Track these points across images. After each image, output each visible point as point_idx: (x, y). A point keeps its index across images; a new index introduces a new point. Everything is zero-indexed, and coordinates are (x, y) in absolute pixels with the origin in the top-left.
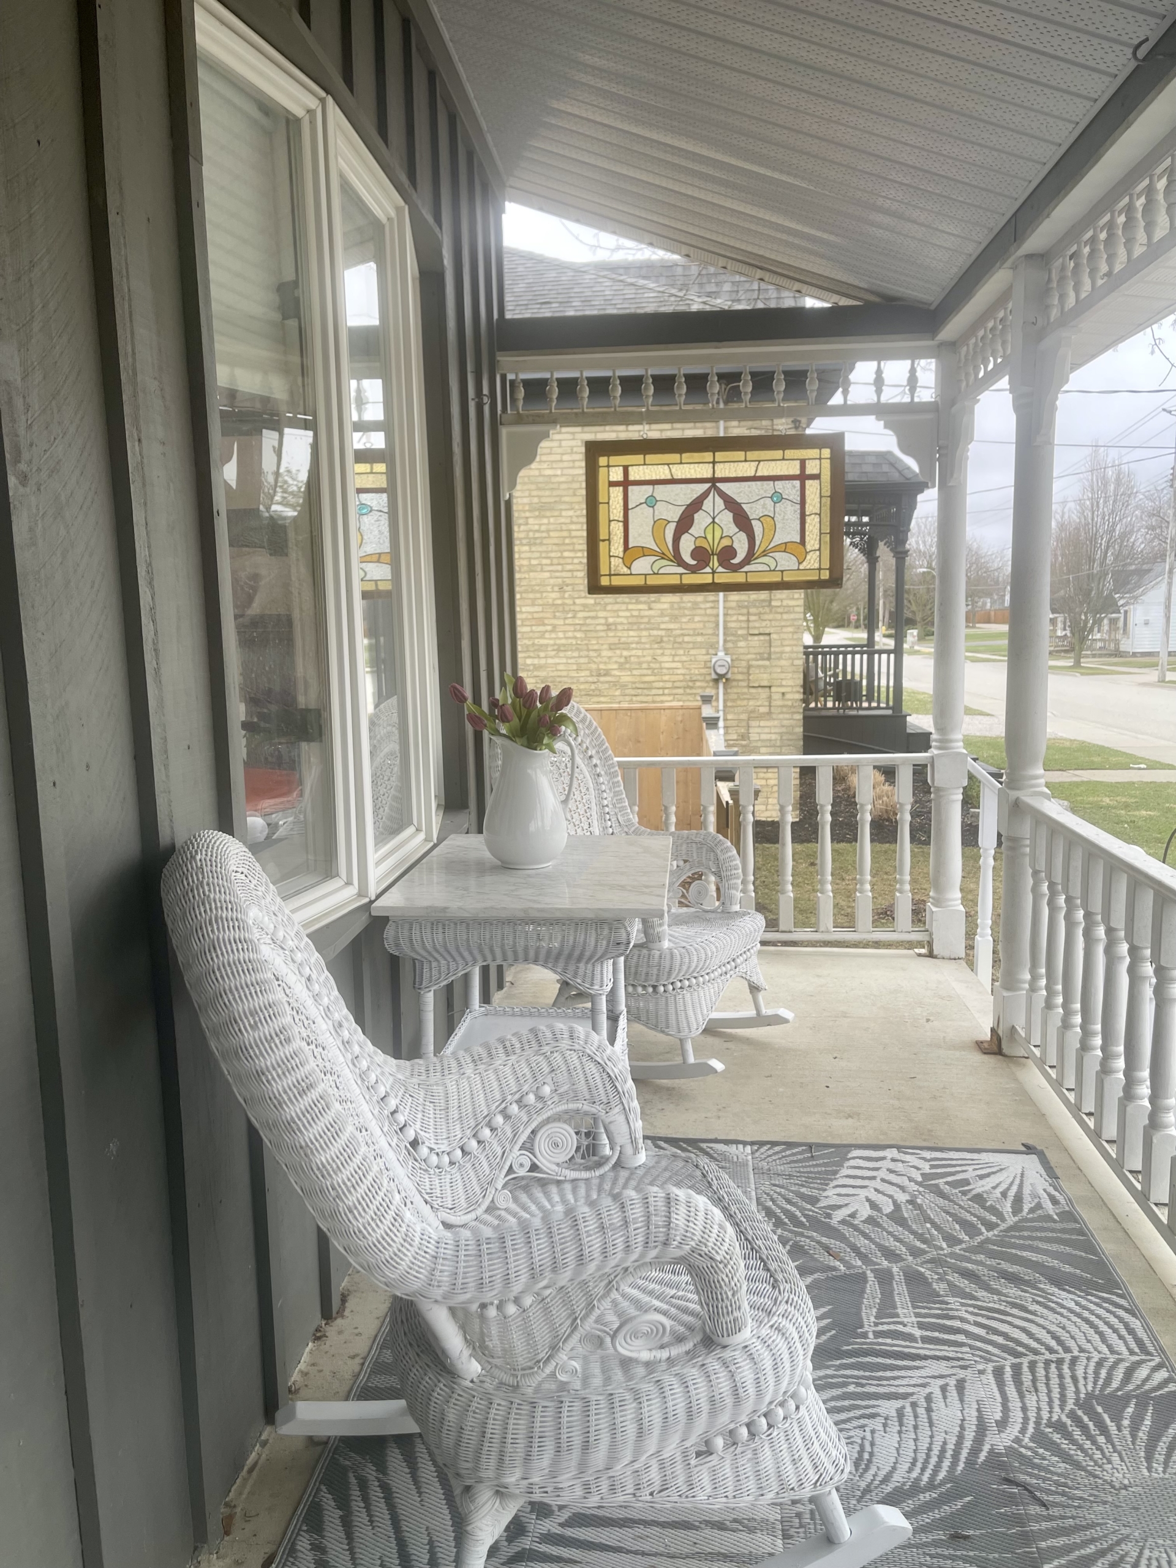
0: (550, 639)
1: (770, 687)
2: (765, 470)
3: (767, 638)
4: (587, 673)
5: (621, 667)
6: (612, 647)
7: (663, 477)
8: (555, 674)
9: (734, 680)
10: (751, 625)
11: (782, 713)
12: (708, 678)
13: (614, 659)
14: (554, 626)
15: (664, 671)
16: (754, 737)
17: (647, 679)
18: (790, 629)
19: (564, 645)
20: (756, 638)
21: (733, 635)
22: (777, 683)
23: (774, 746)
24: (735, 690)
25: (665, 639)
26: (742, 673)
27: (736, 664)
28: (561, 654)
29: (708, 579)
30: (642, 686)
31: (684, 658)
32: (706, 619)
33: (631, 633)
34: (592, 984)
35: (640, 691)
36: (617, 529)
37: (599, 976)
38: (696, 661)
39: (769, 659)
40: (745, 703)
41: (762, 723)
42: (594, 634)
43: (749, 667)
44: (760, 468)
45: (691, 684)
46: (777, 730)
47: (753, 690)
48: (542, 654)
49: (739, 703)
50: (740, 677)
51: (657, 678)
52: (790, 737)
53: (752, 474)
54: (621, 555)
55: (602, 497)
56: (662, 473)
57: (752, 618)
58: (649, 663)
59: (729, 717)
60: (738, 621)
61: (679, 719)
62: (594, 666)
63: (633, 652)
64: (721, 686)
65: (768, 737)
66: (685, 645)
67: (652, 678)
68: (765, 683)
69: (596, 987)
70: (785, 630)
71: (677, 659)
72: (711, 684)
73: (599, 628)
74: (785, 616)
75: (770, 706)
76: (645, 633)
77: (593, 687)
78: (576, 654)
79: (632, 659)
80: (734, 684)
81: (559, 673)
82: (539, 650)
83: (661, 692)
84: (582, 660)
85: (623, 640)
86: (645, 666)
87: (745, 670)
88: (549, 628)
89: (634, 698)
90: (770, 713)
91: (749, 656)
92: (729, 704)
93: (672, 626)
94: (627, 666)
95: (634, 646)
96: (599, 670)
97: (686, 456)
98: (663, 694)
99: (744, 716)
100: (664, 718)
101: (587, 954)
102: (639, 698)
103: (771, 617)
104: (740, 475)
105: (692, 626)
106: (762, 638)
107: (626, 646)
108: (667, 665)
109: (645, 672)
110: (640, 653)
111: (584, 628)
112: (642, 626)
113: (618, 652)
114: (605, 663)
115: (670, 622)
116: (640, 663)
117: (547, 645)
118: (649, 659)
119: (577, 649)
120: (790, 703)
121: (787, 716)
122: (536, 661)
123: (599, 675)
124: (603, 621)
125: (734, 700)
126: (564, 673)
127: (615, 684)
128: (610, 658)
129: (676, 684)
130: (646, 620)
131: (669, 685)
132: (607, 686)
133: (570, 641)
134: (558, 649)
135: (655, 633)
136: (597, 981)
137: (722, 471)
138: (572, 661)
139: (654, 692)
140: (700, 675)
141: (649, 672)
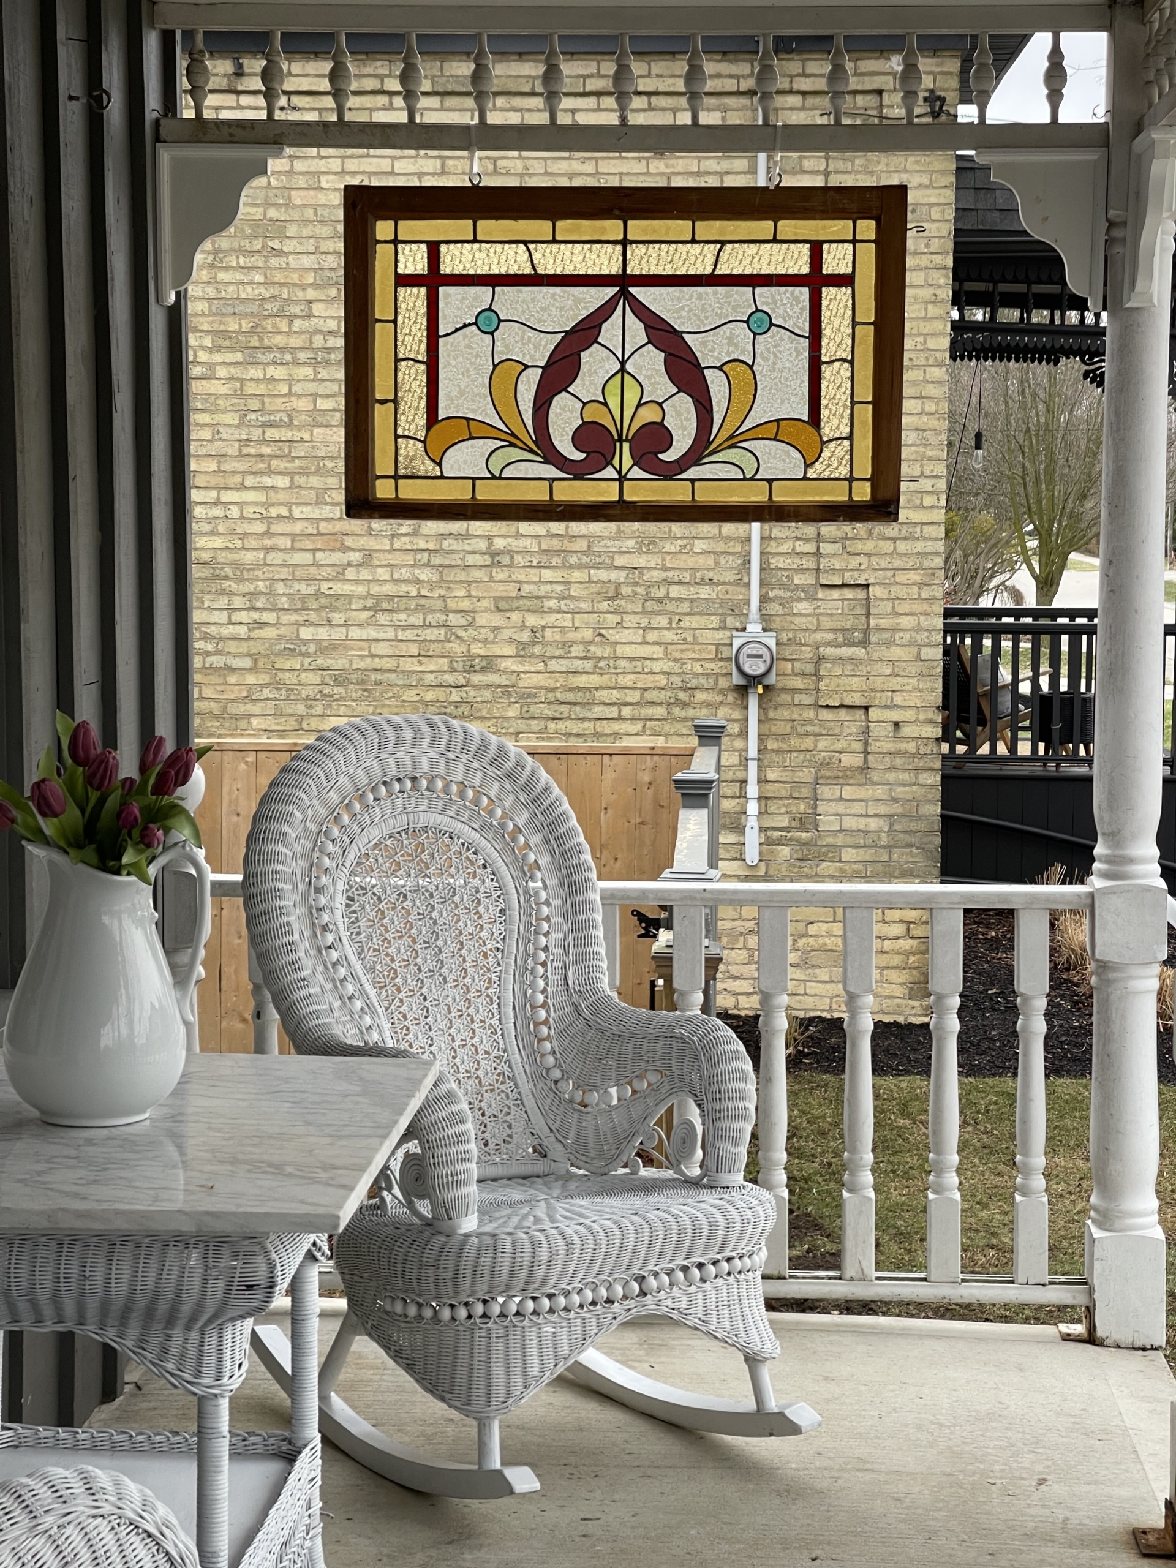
0: (357, 582)
1: (866, 708)
2: (735, 261)
3: (861, 594)
4: (444, 663)
5: (522, 651)
6: (501, 606)
7: (513, 270)
8: (368, 663)
9: (784, 690)
10: (824, 563)
11: (893, 768)
12: (723, 683)
13: (506, 634)
14: (368, 554)
15: (623, 663)
16: (827, 823)
17: (582, 681)
18: (915, 577)
19: (390, 598)
20: (836, 594)
21: (782, 586)
22: (884, 698)
23: (875, 846)
24: (786, 714)
25: (626, 590)
26: (802, 674)
27: (787, 652)
28: (383, 619)
29: (610, 493)
30: (570, 697)
31: (669, 636)
32: (721, 547)
33: (547, 574)
34: (198, 1374)
35: (564, 709)
36: (414, 378)
37: (214, 1357)
38: (695, 642)
39: (864, 643)
40: (809, 742)
41: (848, 792)
42: (462, 576)
43: (819, 660)
44: (724, 256)
45: (682, 695)
46: (883, 810)
47: (825, 715)
48: (338, 618)
49: (794, 742)
50: (798, 683)
51: (605, 680)
52: (913, 826)
53: (708, 271)
54: (422, 435)
55: (381, 309)
56: (514, 261)
57: (825, 548)
58: (587, 644)
59: (771, 775)
60: (794, 553)
61: (647, 778)
62: (457, 648)
63: (551, 619)
64: (753, 703)
65: (861, 823)
66: (670, 606)
67: (595, 680)
68: (858, 700)
69: (206, 1381)
70: (901, 577)
71: (651, 636)
72: (730, 698)
73: (471, 560)
74: (902, 546)
75: (866, 753)
76: (578, 575)
77: (455, 697)
78: (417, 619)
79: (548, 633)
80: (785, 698)
81: (377, 663)
82: (330, 608)
83: (613, 712)
84: (430, 634)
85: (527, 589)
86: (577, 650)
87: (810, 668)
88: (355, 557)
89: (552, 726)
90: (865, 768)
91: (819, 636)
92: (772, 745)
93: (641, 561)
94: (537, 650)
95: (553, 603)
96: (472, 657)
97: (565, 227)
98: (619, 718)
99: (806, 775)
100: (609, 776)
101: (186, 1308)
102: (561, 726)
103: (869, 546)
104: (682, 271)
105: (691, 562)
106: (849, 594)
107: (536, 604)
108: (628, 651)
109: (578, 664)
110: (566, 620)
111: (437, 560)
112: (573, 560)
113: (515, 617)
114: (485, 641)
115: (639, 551)
116: (566, 645)
117: (350, 597)
118: (588, 634)
119: (420, 608)
120: (911, 747)
121: (905, 777)
122: (323, 633)
123: (471, 669)
124: (482, 545)
125: (784, 737)
126: (389, 664)
127: (507, 691)
128: (495, 629)
129: (650, 696)
130: (582, 545)
131: (634, 696)
132: (488, 694)
133: (404, 588)
134: (377, 606)
135: (602, 575)
136: (209, 1367)
137: (643, 261)
138: (409, 634)
139: (598, 711)
140: (707, 675)
141: (588, 665)
